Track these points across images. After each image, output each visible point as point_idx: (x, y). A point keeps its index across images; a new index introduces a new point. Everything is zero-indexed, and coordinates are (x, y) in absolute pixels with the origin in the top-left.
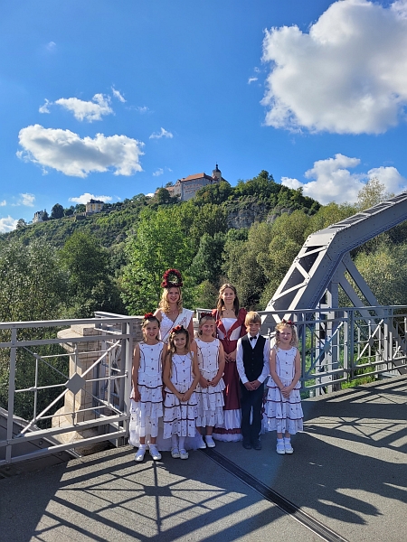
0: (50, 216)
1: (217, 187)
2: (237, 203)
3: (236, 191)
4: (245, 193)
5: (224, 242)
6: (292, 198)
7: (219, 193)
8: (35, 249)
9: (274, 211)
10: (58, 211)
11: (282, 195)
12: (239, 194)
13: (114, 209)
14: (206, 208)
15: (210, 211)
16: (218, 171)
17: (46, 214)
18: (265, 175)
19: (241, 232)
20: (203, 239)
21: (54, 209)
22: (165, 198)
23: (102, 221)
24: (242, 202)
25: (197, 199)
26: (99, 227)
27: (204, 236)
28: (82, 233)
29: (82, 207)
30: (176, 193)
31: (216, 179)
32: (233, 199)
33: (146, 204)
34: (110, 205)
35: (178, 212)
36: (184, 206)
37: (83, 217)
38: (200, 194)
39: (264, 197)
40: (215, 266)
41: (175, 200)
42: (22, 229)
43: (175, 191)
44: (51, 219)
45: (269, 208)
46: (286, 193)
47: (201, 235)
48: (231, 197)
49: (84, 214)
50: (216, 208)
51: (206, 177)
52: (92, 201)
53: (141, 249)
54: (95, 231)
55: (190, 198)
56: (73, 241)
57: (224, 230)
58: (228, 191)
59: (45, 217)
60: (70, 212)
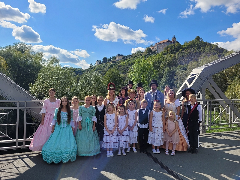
0: (102, 62)
1: (174, 45)
2: (184, 53)
3: (183, 47)
4: (188, 48)
5: (176, 71)
6: (212, 49)
7: (175, 48)
8: (94, 76)
9: (203, 55)
10: (105, 60)
11: (207, 47)
12: (185, 48)
13: (127, 58)
14: (168, 55)
15: (170, 57)
16: (175, 38)
17: (100, 61)
18: (198, 38)
19: (184, 66)
20: (166, 70)
22: (150, 52)
23: (123, 63)
24: (186, 52)
25: (164, 51)
26: (121, 66)
29: (114, 58)
30: (154, 50)
31: (174, 42)
32: (182, 51)
33: (141, 55)
34: (126, 56)
35: (155, 58)
36: (158, 55)
37: (115, 62)
38: (166, 49)
39: (197, 49)
40: (171, 82)
41: (154, 53)
42: (91, 68)
45: (200, 54)
50: (172, 55)
51: (169, 41)
52: (119, 55)
53: (135, 75)
56: (109, 73)
57: (176, 66)
58: (180, 47)
60: (110, 60)
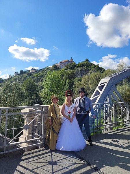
0: (19, 73)
1: (72, 64)
2: (78, 69)
3: (78, 65)
4: (81, 66)
5: (74, 82)
6: (96, 67)
7: (72, 66)
8: (14, 84)
9: (90, 72)
10: (22, 72)
11: (93, 66)
12: (79, 66)
13: (39, 71)
14: (68, 71)
15: (70, 72)
16: (72, 59)
17: (18, 73)
18: (87, 60)
19: (80, 78)
20: (67, 81)
21: (20, 71)
22: (55, 68)
23: (35, 75)
24: (80, 69)
25: (65, 68)
26: (34, 77)
27: (68, 80)
28: (29, 79)
29: (29, 71)
30: (59, 66)
31: (71, 62)
32: (77, 68)
33: (49, 70)
34: (38, 70)
35: (59, 72)
36: (61, 70)
37: (30, 74)
38: (66, 66)
39: (87, 67)
40: (71, 89)
41: (58, 68)
42: (10, 78)
43: (58, 65)
44: (19, 74)
45: (88, 71)
46: (94, 66)
47: (67, 79)
48: (76, 67)
49: (30, 73)
50: (71, 71)
51: (68, 61)
52: (32, 69)
53: (48, 84)
54: (33, 78)
55: (63, 68)
56: (26, 81)
57: (74, 78)
58: (75, 65)
59: (18, 74)
60: (25, 72)
